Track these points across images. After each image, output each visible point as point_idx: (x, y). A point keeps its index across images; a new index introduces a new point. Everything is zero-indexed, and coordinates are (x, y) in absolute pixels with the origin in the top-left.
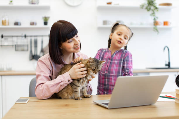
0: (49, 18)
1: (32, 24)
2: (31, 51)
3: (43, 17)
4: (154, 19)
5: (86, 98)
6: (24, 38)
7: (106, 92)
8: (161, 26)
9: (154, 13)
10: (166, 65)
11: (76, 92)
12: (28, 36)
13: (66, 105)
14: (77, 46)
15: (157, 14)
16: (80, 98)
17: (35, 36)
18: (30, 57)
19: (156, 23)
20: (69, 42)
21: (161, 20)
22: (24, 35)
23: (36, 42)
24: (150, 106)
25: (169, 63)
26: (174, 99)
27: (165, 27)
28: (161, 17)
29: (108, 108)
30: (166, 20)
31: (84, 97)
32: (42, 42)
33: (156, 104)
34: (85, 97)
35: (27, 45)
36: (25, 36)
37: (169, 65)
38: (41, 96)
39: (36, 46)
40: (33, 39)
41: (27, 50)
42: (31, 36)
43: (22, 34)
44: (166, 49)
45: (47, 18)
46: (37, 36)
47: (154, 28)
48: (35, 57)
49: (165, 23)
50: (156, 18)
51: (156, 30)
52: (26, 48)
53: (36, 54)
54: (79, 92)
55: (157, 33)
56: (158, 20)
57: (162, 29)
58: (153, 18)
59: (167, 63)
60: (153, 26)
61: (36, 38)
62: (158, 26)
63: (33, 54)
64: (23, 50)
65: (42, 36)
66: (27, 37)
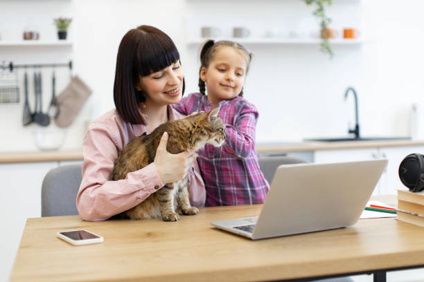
0: (70, 21)
1: (28, 36)
2: (27, 103)
3: (56, 20)
4: (323, 25)
5: (187, 214)
6: (8, 70)
7: (221, 201)
8: (338, 39)
9: (321, 9)
10: (350, 132)
11: (166, 201)
12: (18, 67)
13: (149, 235)
14: (173, 90)
15: (329, 12)
16: (176, 217)
17: (35, 66)
18: (24, 119)
19: (325, 33)
20: (155, 78)
21: (337, 26)
22: (7, 64)
23: (38, 81)
24: (342, 230)
25: (357, 127)
26: (395, 213)
27: (348, 41)
28: (338, 19)
29: (253, 238)
30: (348, 26)
31: (184, 213)
32: (54, 81)
33: (357, 226)
34: (186, 212)
35: (17, 89)
36: (11, 67)
37: (356, 131)
38: (90, 212)
39: (38, 91)
40: (31, 72)
41: (18, 101)
42: (26, 67)
43: (4, 62)
44: (351, 94)
45: (66, 22)
46: (40, 66)
47: (322, 45)
48: (36, 117)
49: (348, 34)
50: (326, 22)
51: (327, 49)
52: (12, 96)
53: (38, 110)
54: (172, 201)
55: (328, 56)
56: (330, 26)
57: (339, 46)
58: (319, 20)
59: (353, 127)
60: (319, 41)
61: (37, 70)
62: (331, 41)
63: (33, 110)
64: (7, 102)
65: (54, 66)
66: (15, 70)
